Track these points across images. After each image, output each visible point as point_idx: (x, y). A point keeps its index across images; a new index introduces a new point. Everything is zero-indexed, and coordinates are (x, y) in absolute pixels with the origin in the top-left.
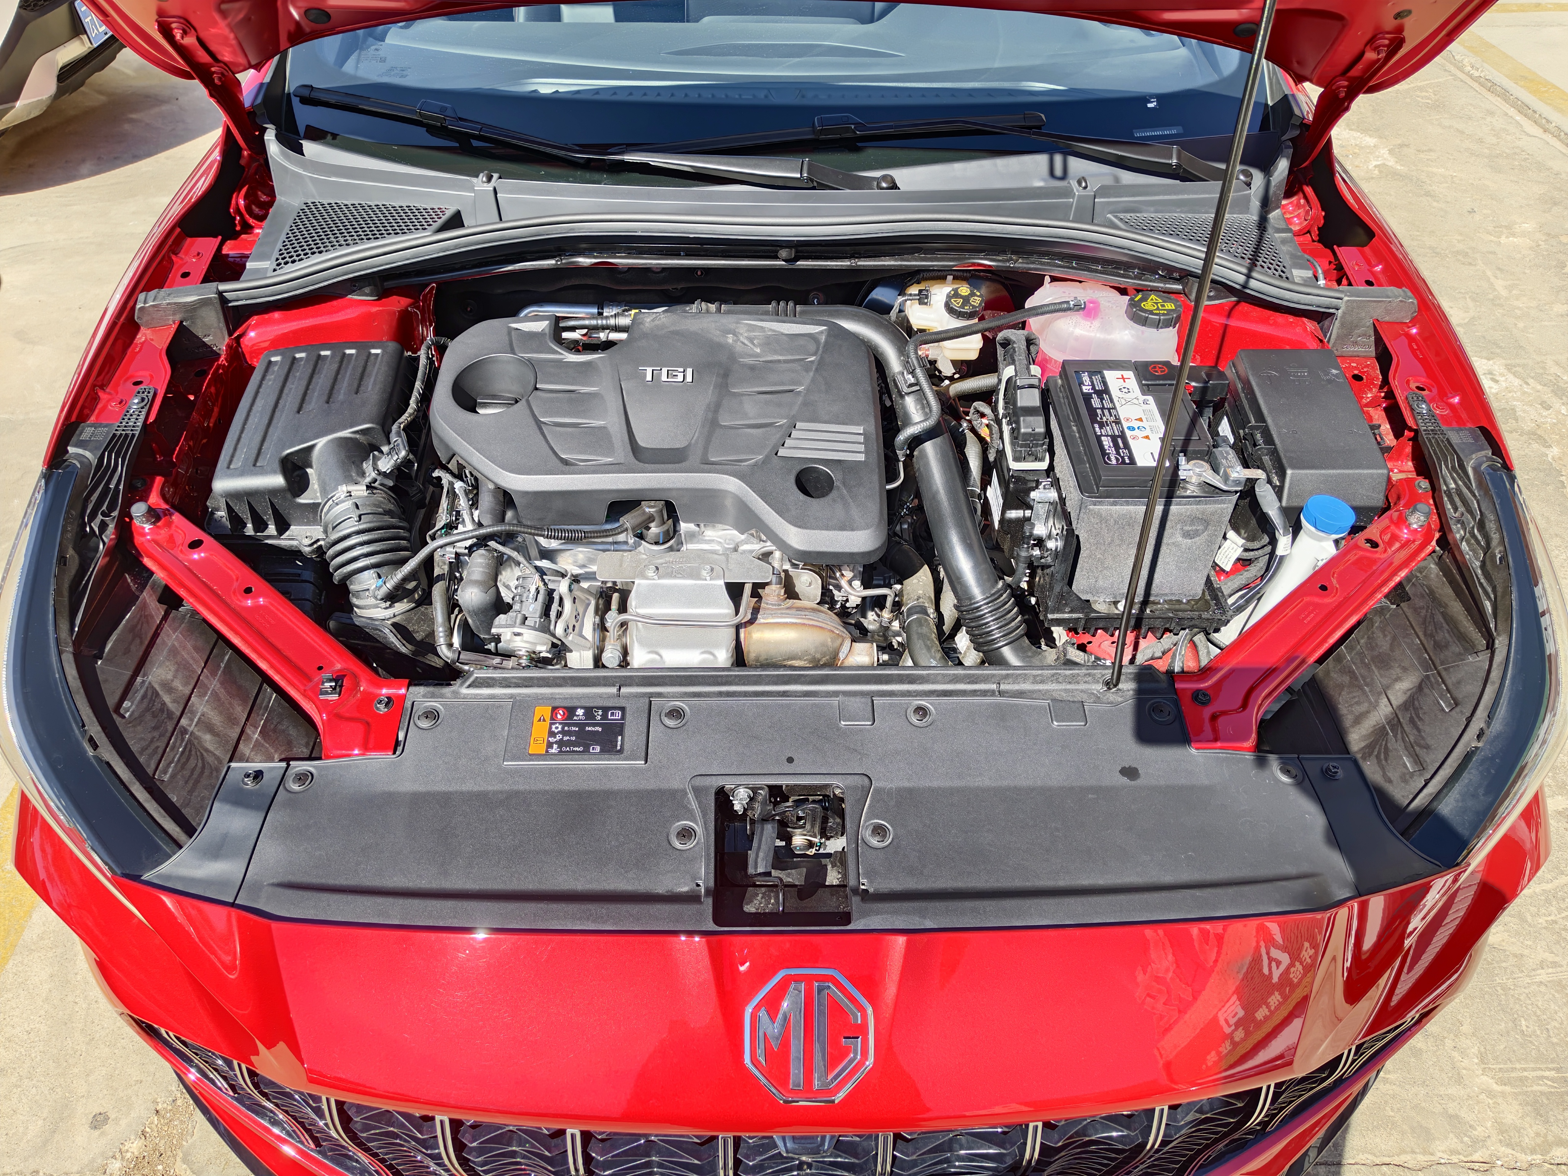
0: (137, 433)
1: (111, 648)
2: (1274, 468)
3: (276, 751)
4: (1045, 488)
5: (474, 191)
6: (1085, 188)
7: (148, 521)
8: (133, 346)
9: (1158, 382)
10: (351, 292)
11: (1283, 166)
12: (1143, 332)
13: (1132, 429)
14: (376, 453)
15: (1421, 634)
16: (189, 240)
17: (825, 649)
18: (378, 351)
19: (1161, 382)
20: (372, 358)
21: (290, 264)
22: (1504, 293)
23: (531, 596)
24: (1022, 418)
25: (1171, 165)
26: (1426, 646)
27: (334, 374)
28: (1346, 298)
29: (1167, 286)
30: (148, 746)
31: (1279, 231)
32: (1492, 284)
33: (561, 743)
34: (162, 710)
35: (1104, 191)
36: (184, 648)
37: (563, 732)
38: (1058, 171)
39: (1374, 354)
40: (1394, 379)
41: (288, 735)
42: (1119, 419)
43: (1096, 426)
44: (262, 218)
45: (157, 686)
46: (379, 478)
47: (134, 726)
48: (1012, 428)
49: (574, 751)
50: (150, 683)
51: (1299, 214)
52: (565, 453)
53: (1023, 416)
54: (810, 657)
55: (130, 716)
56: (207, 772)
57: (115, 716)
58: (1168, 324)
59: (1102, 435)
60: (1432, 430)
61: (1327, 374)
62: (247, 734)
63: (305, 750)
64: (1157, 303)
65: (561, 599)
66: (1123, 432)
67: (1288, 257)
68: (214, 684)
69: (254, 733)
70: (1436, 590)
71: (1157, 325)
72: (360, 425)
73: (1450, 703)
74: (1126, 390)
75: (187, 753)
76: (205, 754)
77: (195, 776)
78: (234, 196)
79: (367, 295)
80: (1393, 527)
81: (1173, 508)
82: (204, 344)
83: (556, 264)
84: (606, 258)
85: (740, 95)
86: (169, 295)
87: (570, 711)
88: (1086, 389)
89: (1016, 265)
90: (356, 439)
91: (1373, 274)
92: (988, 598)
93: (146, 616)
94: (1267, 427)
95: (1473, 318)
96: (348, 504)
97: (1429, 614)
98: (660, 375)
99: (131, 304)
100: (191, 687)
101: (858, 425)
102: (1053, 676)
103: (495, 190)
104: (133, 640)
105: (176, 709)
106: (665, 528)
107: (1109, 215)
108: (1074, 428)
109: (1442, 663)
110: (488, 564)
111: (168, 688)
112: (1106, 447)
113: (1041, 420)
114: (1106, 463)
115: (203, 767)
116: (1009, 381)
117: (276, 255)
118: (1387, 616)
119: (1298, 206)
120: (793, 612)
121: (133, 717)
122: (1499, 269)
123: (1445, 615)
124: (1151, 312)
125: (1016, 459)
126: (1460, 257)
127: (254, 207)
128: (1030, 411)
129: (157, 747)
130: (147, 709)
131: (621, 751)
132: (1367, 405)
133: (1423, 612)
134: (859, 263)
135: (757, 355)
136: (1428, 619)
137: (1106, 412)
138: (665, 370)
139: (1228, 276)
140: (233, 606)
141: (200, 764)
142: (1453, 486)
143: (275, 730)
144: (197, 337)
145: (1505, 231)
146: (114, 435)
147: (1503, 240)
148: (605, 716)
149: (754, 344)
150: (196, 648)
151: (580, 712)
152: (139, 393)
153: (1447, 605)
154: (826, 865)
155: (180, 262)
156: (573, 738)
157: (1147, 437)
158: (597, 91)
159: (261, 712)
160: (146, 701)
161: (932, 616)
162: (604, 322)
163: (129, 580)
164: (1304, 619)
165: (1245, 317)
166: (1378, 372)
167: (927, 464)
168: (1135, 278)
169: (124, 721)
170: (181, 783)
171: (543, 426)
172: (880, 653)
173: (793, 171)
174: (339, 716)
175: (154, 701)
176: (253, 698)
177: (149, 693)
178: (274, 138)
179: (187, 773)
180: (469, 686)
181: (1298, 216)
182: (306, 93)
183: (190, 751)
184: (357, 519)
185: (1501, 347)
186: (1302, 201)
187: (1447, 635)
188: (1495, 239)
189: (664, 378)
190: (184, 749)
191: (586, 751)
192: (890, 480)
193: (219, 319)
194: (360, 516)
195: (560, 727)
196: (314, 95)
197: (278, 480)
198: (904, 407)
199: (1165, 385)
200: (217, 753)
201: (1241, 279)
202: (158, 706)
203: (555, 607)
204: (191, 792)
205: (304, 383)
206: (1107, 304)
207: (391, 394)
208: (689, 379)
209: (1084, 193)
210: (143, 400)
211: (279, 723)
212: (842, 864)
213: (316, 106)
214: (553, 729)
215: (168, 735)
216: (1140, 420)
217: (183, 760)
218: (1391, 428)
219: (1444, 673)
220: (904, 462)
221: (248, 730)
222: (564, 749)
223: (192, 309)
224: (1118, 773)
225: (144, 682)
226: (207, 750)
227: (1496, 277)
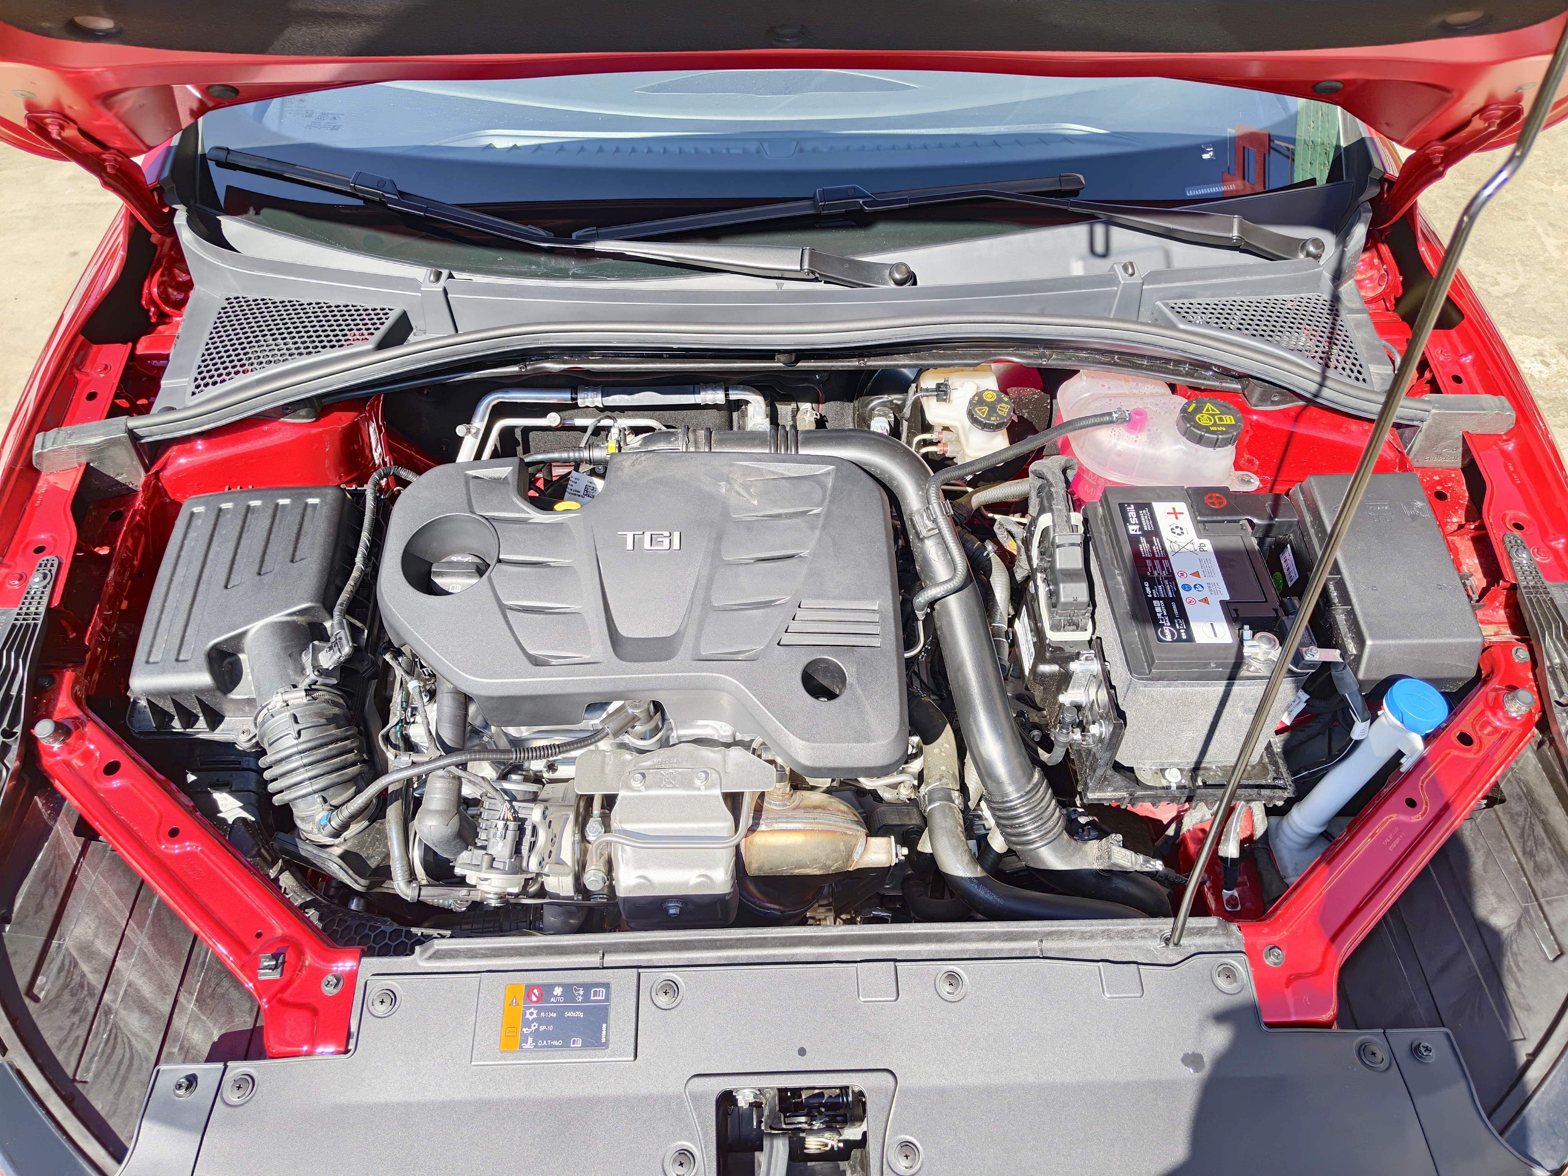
0: (40, 622)
1: (21, 907)
2: (1350, 631)
3: (214, 1025)
4: (1087, 659)
5: (421, 291)
6: (1132, 275)
7: (56, 740)
8: (33, 498)
9: (1215, 518)
10: (285, 415)
11: (1360, 232)
12: (1197, 450)
13: (1187, 588)
14: (316, 642)
15: (1519, 850)
16: (95, 347)
17: (837, 855)
18: (316, 501)
19: (1219, 518)
20: (309, 510)
21: (210, 386)
22: (1556, 254)
23: (498, 833)
24: (1061, 585)
25: (1231, 239)
26: (1525, 866)
27: (266, 534)
28: (1434, 411)
29: (1224, 385)
30: (67, 1036)
31: (1352, 311)
32: (1543, 243)
33: (537, 1035)
34: (81, 986)
35: (1153, 277)
36: (105, 893)
37: (539, 1020)
38: (1100, 248)
39: (1460, 465)
40: (1489, 514)
41: (229, 1000)
42: (1173, 573)
43: (1147, 584)
44: (180, 305)
45: (74, 953)
46: (320, 680)
47: (50, 1012)
48: (1050, 590)
49: (551, 1046)
50: (67, 949)
51: (1372, 276)
52: (533, 650)
53: (1064, 582)
54: (820, 865)
55: (46, 997)
56: (136, 1064)
57: (27, 1001)
58: (1225, 443)
59: (1153, 598)
60: (1534, 587)
61: (1411, 507)
62: (181, 1003)
63: (248, 1019)
64: (1213, 415)
65: (534, 828)
66: (1177, 592)
67: (1363, 347)
68: (140, 938)
69: (189, 1003)
70: (1534, 787)
71: (1215, 444)
72: (298, 604)
73: (1554, 949)
74: (1178, 531)
75: (112, 1041)
76: (133, 1039)
77: (122, 1072)
78: (146, 284)
79: (303, 417)
80: (1488, 713)
81: (1236, 689)
82: (118, 483)
83: (521, 371)
84: (578, 363)
85: (728, 149)
86: (71, 435)
87: (546, 990)
88: (1133, 529)
89: (1050, 362)
90: (294, 622)
91: (1462, 366)
92: (1022, 796)
93: (60, 857)
94: (1342, 579)
95: (1523, 286)
96: (287, 715)
97: (1528, 824)
98: (642, 541)
99: (28, 444)
100: (114, 948)
101: (872, 599)
102: (1103, 932)
103: (445, 292)
104: (45, 893)
105: (96, 980)
106: (652, 724)
107: (1159, 303)
108: (1119, 578)
109: (1545, 895)
110: (449, 789)
111: (88, 951)
112: (1159, 615)
113: (1084, 586)
114: (1160, 640)
115: (132, 1059)
116: (1045, 532)
117: (194, 373)
118: (1478, 820)
119: (1372, 266)
120: (800, 813)
121: (49, 999)
122: (1551, 224)
123: (1545, 825)
124: (1207, 429)
125: (1056, 627)
126: (1508, 211)
127: (170, 290)
128: (1070, 575)
129: (78, 1038)
130: (65, 986)
131: (606, 1045)
132: (1452, 534)
133: (1521, 822)
134: (869, 363)
135: (755, 509)
136: (1527, 832)
137: (1157, 562)
138: (647, 535)
139: (1297, 383)
140: (157, 854)
141: (128, 1055)
142: (1557, 661)
143: (212, 996)
144: (109, 477)
145: (1558, 176)
146: (14, 626)
147: (1555, 187)
148: (586, 997)
149: (750, 494)
150: (119, 893)
151: (558, 991)
152: (40, 566)
153: (1547, 810)
154: (844, 1172)
155: (85, 378)
156: (551, 1028)
157: (1205, 600)
158: (561, 147)
159: (197, 970)
160: (63, 974)
161: (957, 802)
162: (577, 455)
163: (40, 805)
164: (1389, 844)
165: (1314, 422)
166: (1465, 488)
167: (951, 624)
168: (1187, 374)
169: (38, 1005)
170: (107, 1083)
171: (509, 612)
172: (899, 847)
173: (792, 263)
174: (283, 1003)
175: (73, 973)
176: (186, 955)
177: (67, 964)
178: (185, 223)
179: (112, 1068)
180: (430, 958)
181: (1371, 278)
182: (222, 155)
183: (116, 1037)
184: (295, 735)
185: (1551, 322)
186: (1376, 261)
187: (1549, 856)
188: (1547, 187)
189: (647, 546)
190: (109, 1036)
191: (566, 1045)
192: (909, 646)
193: (132, 458)
194: (299, 733)
195: (535, 1012)
196: (232, 159)
197: (204, 679)
198: (923, 552)
199: (1223, 522)
200: (146, 1036)
201: (1313, 387)
202: (77, 979)
203: (527, 839)
204: (118, 1094)
205: (232, 546)
206: (1155, 409)
207: (333, 559)
208: (676, 546)
209: (1131, 280)
210: (45, 577)
211: (218, 984)
212: (863, 1169)
213: (235, 170)
214: (528, 1016)
215: (90, 1018)
216: (1196, 574)
217: (108, 1051)
218: (1480, 563)
219: (1546, 908)
220: (924, 621)
221: (181, 999)
222: (540, 1043)
223: (99, 450)
224: (1180, 1063)
225: (60, 946)
226: (135, 1034)
227: (1547, 234)
